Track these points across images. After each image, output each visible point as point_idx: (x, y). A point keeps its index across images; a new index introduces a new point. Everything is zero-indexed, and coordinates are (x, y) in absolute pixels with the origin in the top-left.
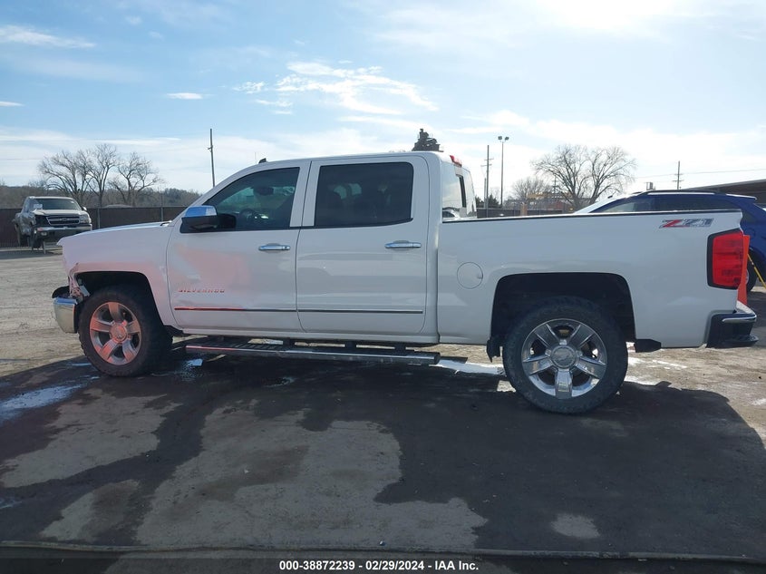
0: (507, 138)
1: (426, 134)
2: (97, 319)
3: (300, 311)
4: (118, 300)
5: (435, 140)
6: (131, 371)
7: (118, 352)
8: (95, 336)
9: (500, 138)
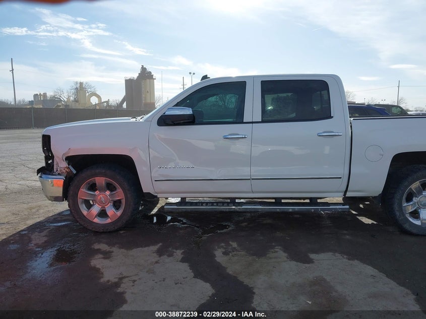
0: (194, 74)
1: (145, 69)
2: (84, 190)
3: (253, 179)
4: (105, 175)
5: (150, 72)
6: (116, 228)
7: (103, 214)
8: (82, 203)
9: (190, 73)
